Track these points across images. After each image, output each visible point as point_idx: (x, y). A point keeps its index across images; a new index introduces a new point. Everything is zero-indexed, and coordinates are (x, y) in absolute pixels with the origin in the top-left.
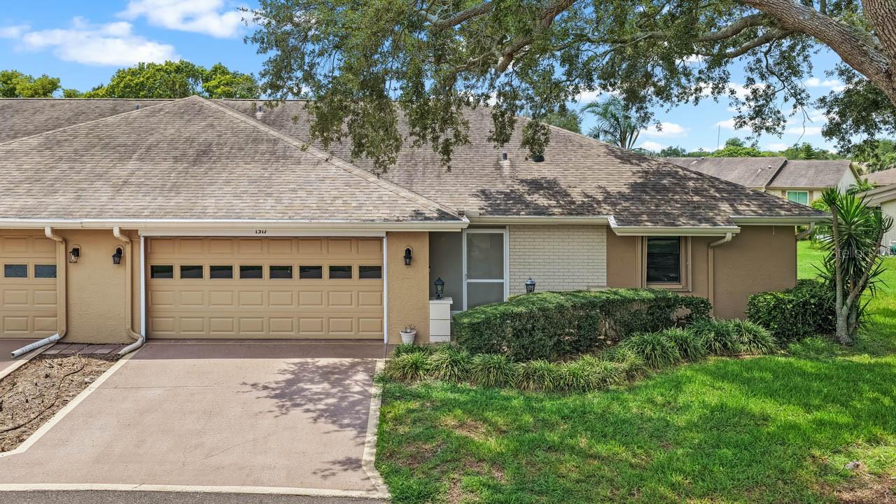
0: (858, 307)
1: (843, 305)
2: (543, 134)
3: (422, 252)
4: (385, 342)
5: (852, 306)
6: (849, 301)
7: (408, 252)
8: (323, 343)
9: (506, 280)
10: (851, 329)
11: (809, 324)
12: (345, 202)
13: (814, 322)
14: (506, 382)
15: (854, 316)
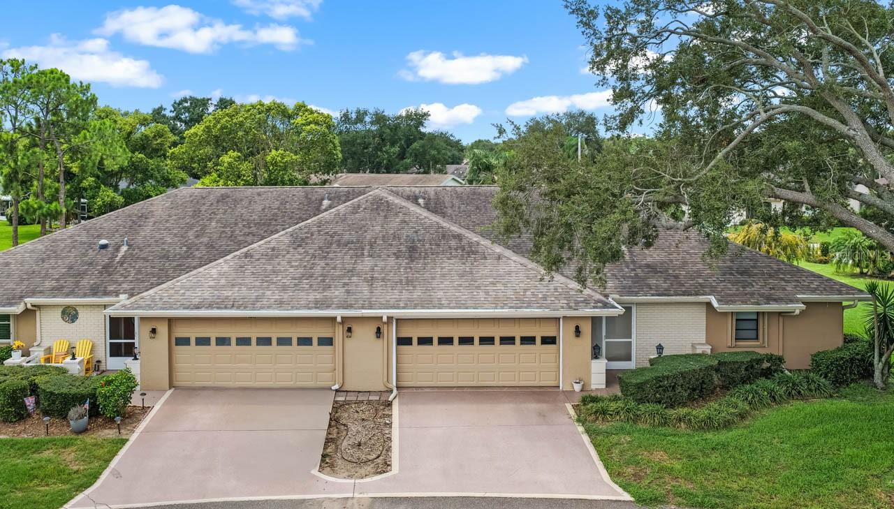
0: (889, 363)
1: (879, 361)
2: (654, 231)
3: (586, 328)
4: (561, 388)
5: (886, 362)
6: (883, 359)
7: (577, 328)
8: (518, 390)
9: (634, 340)
10: (884, 378)
11: (854, 374)
12: (533, 294)
13: (858, 372)
14: (665, 423)
15: (886, 368)
